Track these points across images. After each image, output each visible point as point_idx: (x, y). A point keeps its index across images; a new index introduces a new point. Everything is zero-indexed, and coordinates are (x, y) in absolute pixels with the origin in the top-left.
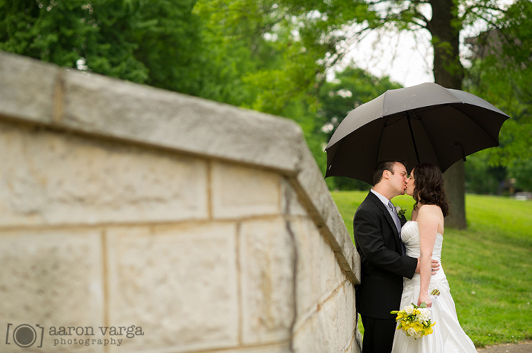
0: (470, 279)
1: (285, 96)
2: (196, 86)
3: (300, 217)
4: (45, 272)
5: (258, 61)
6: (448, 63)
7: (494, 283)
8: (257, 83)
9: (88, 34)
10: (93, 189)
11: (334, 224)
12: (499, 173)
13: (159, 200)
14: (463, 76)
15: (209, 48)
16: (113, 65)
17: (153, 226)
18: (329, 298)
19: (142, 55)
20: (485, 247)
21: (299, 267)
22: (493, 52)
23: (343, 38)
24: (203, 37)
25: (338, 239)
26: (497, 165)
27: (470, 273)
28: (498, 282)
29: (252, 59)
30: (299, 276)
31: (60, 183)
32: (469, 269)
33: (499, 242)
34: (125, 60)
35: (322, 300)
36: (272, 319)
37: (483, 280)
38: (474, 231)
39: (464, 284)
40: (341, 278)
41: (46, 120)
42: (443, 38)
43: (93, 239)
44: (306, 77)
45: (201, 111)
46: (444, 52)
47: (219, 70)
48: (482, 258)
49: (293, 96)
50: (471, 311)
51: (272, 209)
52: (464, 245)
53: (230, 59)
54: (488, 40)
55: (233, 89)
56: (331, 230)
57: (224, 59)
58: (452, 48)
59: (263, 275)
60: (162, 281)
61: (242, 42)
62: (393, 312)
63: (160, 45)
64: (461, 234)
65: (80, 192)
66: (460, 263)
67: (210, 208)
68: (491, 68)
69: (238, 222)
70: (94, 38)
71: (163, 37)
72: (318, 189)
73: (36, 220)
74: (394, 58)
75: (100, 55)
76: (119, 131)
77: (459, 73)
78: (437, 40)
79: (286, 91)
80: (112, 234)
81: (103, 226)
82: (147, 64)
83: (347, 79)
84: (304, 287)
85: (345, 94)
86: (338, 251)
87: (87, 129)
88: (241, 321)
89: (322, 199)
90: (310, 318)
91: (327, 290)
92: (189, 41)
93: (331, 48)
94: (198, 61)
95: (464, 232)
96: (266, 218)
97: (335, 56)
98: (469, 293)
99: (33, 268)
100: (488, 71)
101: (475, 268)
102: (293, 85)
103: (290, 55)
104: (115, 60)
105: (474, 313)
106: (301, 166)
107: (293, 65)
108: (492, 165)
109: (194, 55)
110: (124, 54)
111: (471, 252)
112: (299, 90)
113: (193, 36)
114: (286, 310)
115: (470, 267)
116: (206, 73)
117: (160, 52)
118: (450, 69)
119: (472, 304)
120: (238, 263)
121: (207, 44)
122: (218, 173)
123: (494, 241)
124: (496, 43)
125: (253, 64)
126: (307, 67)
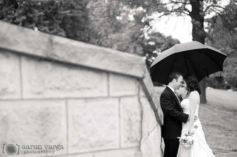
0: (208, 125)
1: (127, 44)
2: (87, 39)
3: (143, 96)
4: (44, 117)
5: (114, 29)
6: (199, 31)
7: (219, 127)
8: (114, 38)
9: (39, 16)
10: (63, 84)
11: (155, 100)
12: (220, 79)
13: (89, 89)
14: (205, 37)
15: (93, 23)
16: (50, 30)
17: (86, 99)
18: (152, 130)
19: (63, 26)
20: (214, 111)
21: (143, 117)
22: (218, 26)
23: (153, 19)
24: (90, 18)
25: (156, 106)
26: (220, 76)
27: (208, 122)
28: (220, 127)
29: (111, 27)
30: (143, 120)
31: (50, 81)
32: (207, 121)
33: (221, 109)
34: (56, 28)
35: (150, 131)
36: (133, 138)
37: (214, 126)
38: (209, 105)
39: (205, 127)
40: (156, 123)
41: (45, 56)
42: (197, 20)
43: (62, 104)
44: (136, 36)
45: (106, 53)
46: (197, 26)
47: (97, 32)
48: (213, 116)
49: (130, 44)
50: (209, 139)
51: (133, 93)
52: (205, 111)
53: (102, 28)
54: (217, 20)
55: (103, 41)
56: (154, 102)
57: (99, 28)
58: (200, 24)
59: (129, 120)
60: (90, 121)
61: (107, 20)
62: (178, 138)
63: (71, 21)
64: (204, 106)
65: (57, 85)
66: (204, 118)
67: (108, 92)
68: (218, 33)
69: (120, 98)
70: (42, 18)
71: (72, 18)
72: (150, 85)
73: (40, 96)
75: (45, 25)
76: (73, 61)
77: (204, 35)
78: (194, 21)
79: (127, 42)
80: (70, 102)
81: (67, 99)
82: (65, 30)
83: (153, 37)
84: (144, 125)
85: (152, 43)
86: (156, 111)
87: (61, 60)
88: (120, 138)
89: (151, 89)
90: (146, 138)
91: (152, 127)
92: (84, 20)
93: (147, 23)
94: (88, 29)
95: (205, 105)
96: (131, 96)
97: (149, 27)
98: (208, 131)
99: (39, 115)
100: (216, 35)
101: (210, 121)
102: (130, 40)
103: (129, 27)
104: (51, 28)
105: (210, 140)
106: (145, 75)
107: (130, 31)
108: (217, 76)
109: (86, 26)
110: (55, 25)
111: (208, 114)
112: (133, 42)
113: (86, 17)
114: (138, 134)
115: (208, 120)
116: (91, 34)
117: (71, 24)
118: (200, 33)
119: (209, 136)
120: (119, 115)
121: (91, 21)
122: (112, 78)
123: (218, 109)
124: (219, 22)
125: (111, 30)
126: (136, 32)
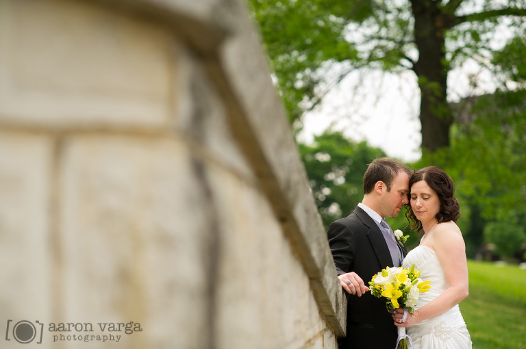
6: (436, 106)
11: (308, 222)
25: (315, 253)
40: (319, 324)
42: (431, 79)
46: (432, 94)
51: (150, 114)
58: (440, 88)
69: (59, 137)
74: (378, 98)
78: (424, 80)
83: (326, 143)
85: (324, 158)
86: (314, 278)
93: (308, 90)
97: (314, 100)
